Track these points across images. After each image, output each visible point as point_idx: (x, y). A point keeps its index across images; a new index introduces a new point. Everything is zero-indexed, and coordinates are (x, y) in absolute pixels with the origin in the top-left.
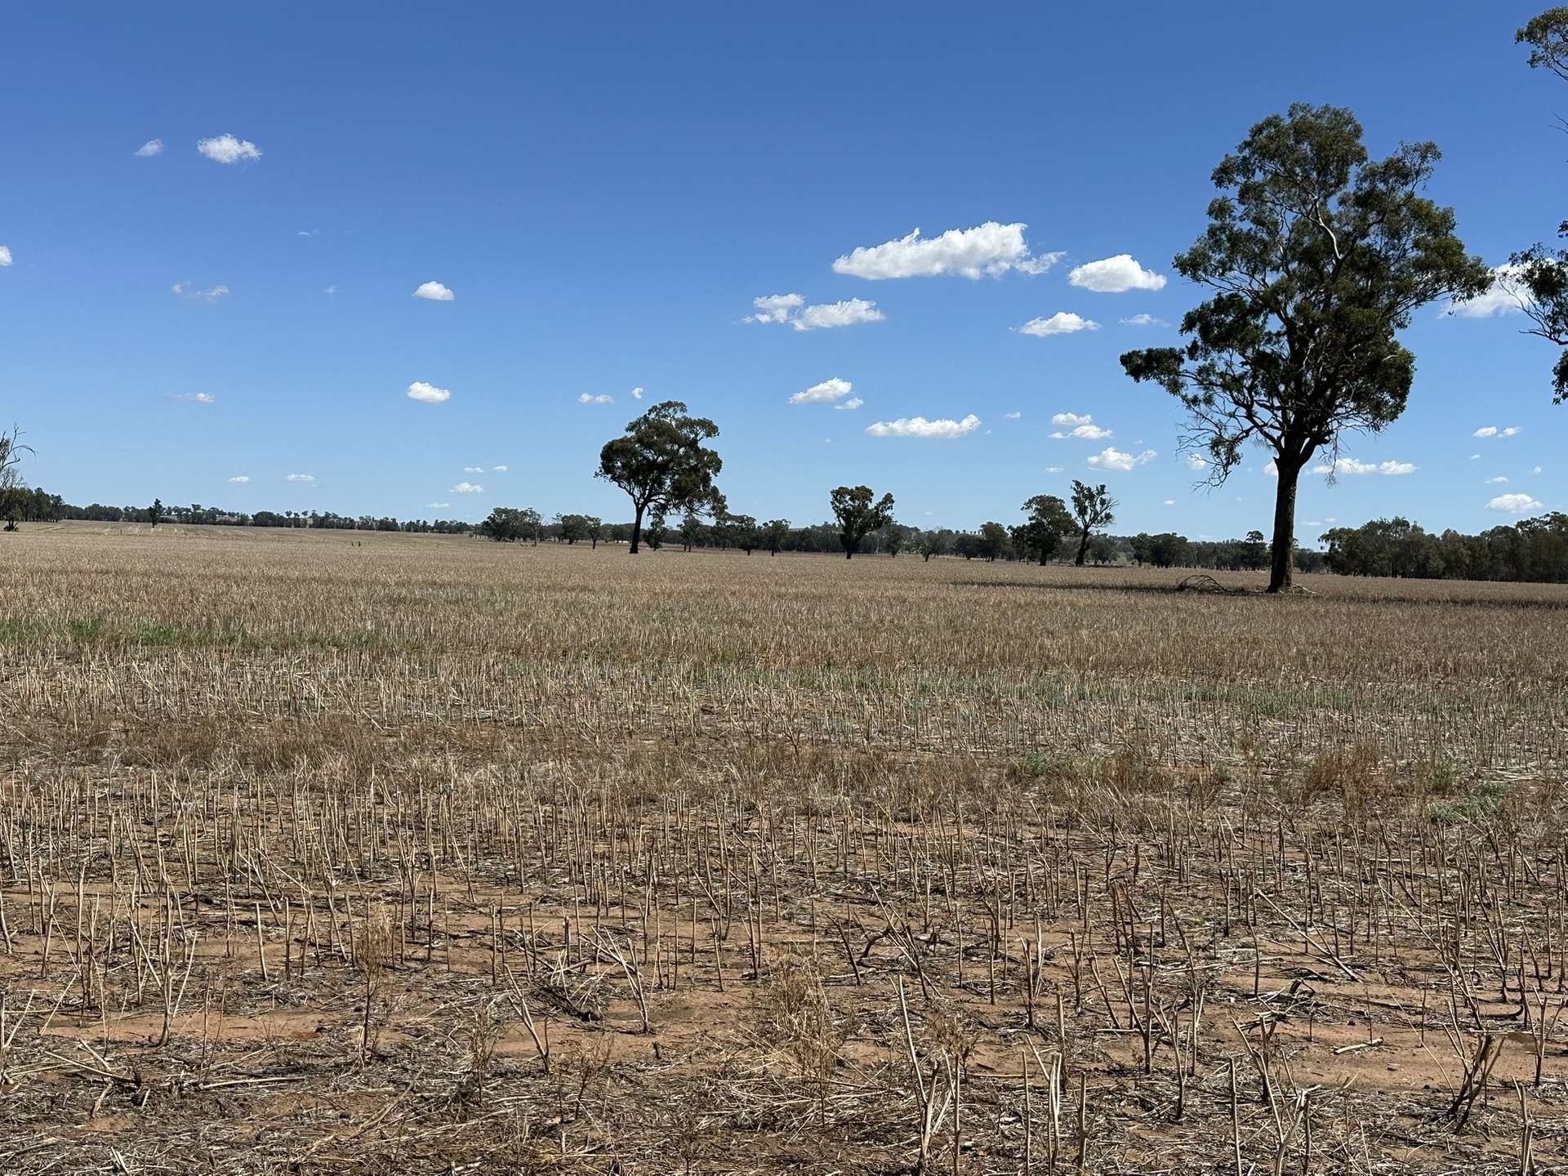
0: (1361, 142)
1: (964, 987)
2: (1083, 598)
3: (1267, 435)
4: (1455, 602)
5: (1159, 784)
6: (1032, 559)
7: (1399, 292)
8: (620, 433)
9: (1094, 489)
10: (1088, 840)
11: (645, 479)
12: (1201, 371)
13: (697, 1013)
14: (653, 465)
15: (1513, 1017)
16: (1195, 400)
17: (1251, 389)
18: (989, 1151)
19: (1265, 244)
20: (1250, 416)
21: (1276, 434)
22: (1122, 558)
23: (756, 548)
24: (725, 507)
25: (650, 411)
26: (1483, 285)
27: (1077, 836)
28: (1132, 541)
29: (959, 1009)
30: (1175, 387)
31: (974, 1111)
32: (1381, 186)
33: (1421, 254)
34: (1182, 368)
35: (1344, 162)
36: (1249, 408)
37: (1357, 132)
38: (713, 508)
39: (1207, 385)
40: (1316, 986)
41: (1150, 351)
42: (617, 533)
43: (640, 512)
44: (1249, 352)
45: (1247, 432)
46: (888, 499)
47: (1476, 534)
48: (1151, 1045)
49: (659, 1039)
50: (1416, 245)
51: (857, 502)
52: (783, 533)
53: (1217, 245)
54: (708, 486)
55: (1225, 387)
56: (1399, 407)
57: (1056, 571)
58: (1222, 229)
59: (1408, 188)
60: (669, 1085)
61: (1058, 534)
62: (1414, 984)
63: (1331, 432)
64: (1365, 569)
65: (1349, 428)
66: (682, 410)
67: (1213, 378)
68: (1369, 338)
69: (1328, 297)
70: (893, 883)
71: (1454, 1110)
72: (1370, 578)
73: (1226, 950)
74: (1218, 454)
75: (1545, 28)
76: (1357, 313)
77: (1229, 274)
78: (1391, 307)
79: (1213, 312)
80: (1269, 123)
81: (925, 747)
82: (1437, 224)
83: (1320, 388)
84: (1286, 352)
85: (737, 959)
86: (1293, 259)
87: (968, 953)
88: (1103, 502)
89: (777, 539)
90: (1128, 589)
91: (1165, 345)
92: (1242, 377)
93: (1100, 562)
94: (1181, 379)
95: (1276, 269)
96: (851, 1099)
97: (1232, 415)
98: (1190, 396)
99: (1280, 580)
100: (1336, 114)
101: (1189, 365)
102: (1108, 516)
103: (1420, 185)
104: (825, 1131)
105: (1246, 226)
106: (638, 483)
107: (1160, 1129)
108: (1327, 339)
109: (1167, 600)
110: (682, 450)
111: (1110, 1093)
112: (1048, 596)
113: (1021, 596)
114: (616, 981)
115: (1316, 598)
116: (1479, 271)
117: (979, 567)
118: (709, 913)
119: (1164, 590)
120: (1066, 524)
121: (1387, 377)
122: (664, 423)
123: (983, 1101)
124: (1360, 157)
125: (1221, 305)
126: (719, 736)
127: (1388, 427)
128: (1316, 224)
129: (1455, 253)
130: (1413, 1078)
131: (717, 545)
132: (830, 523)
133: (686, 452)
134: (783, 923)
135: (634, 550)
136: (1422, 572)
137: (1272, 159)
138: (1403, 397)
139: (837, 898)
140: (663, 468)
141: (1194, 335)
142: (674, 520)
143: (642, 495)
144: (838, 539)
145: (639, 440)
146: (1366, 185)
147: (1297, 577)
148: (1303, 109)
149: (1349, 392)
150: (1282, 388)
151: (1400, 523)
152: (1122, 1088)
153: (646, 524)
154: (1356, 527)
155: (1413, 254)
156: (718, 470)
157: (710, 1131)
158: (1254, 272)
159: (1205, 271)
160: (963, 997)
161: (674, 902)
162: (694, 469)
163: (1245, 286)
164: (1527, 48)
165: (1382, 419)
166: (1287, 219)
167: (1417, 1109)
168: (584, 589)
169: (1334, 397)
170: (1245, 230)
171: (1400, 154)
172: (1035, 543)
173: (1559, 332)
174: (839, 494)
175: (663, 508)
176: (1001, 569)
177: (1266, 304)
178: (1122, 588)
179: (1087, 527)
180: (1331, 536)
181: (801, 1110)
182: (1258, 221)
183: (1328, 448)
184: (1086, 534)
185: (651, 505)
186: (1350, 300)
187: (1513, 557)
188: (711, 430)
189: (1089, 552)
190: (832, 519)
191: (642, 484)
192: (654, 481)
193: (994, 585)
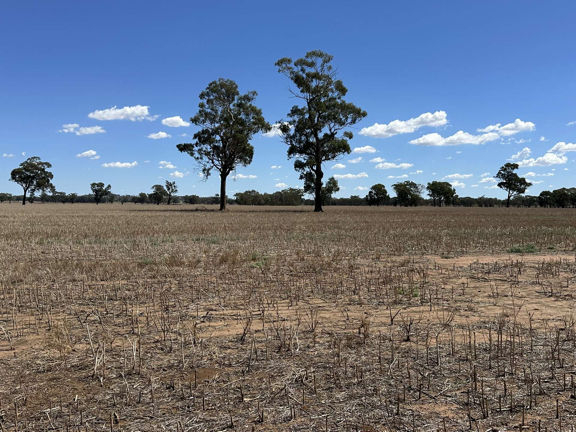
0: (238, 90)
1: (115, 325)
2: (168, 214)
3: (217, 168)
4: (266, 211)
5: (182, 264)
6: (155, 203)
7: (249, 130)
8: (18, 166)
9: (172, 183)
10: (159, 281)
11: (27, 181)
12: (199, 150)
13: (30, 342)
14: (29, 177)
15: (260, 314)
16: (198, 158)
17: (213, 155)
18: (116, 368)
19: (214, 116)
20: (213, 163)
21: (220, 167)
22: (181, 202)
23: (67, 202)
24: (55, 189)
25: (28, 160)
26: (270, 129)
27: (156, 280)
28: (184, 197)
29: (113, 331)
30: (192, 154)
31: (113, 358)
32: (243, 102)
33: (254, 120)
34: (194, 149)
35: (234, 95)
36: (212, 160)
37: (237, 87)
38: (51, 190)
39: (201, 154)
40: (214, 313)
41: (185, 144)
42: (18, 198)
43: (25, 192)
44: (212, 145)
45: (212, 167)
46: (109, 186)
47: (272, 194)
48: (166, 333)
49: (16, 351)
50: (253, 118)
51: (99, 187)
52: (75, 197)
53: (202, 115)
54: (49, 183)
55: (206, 155)
56: (251, 161)
57: (162, 206)
58: (203, 111)
59: (250, 103)
60: (18, 363)
61: (162, 196)
62: (239, 309)
63: (234, 167)
64: (245, 203)
65: (239, 166)
66: (39, 159)
67: (202, 152)
68: (242, 142)
69: (232, 131)
70: (98, 299)
71: (242, 339)
72: (246, 206)
73: (192, 306)
74: (205, 173)
75: (282, 63)
76: (239, 135)
77: (205, 123)
78: (248, 134)
79: (202, 134)
80: (213, 83)
81: (114, 259)
82: (258, 113)
83: (231, 155)
84: (221, 146)
85: (45, 325)
86: (222, 120)
87: (118, 316)
88: (174, 186)
89: (73, 199)
90: (182, 211)
91: (188, 142)
92: (210, 152)
93: (175, 204)
94: (193, 152)
95: (217, 123)
96: (76, 360)
97: (208, 162)
98: (196, 157)
99: (223, 207)
100: (231, 81)
101: (196, 148)
102: (176, 190)
103: (253, 102)
104: (67, 370)
105: (209, 110)
106: (24, 182)
107: (165, 355)
108: (232, 142)
109: (192, 213)
110: (39, 172)
111: (153, 347)
112: (158, 214)
113: (150, 214)
114: (3, 336)
115: (232, 211)
116: (268, 126)
117: (139, 206)
118: (37, 313)
119: (192, 211)
120: (164, 193)
121: (247, 153)
122: (33, 163)
123: (116, 355)
124: (238, 94)
125: (204, 132)
126: (46, 260)
127: (248, 166)
128: (227, 111)
129: (262, 121)
130: (234, 332)
131: (53, 201)
132: (91, 194)
133: (41, 173)
134: (61, 313)
135: (24, 204)
136: (259, 204)
137: (215, 92)
138: (252, 158)
139: (80, 304)
140: (33, 178)
141: (197, 140)
142: (38, 194)
143: (26, 186)
144: (93, 199)
145: (24, 169)
146: (239, 101)
147: (227, 206)
148: (222, 80)
149: (238, 156)
150: (221, 155)
151: (253, 191)
152: (156, 346)
153: (28, 195)
154: (243, 192)
155: (252, 120)
156: (52, 178)
157: (30, 374)
158: (212, 123)
159: (199, 122)
160: (116, 328)
161: (25, 311)
162: (44, 178)
163: (210, 127)
164: (277, 67)
165: (247, 163)
166: (220, 109)
167: (233, 340)
168: (5, 217)
169: (234, 158)
170: (209, 112)
171: (248, 94)
172: (155, 198)
173: (288, 142)
174: (93, 185)
175: (33, 190)
176: (146, 206)
177: (216, 132)
178: (180, 211)
179: (170, 193)
180: (237, 195)
181: (59, 365)
182: (212, 109)
183: (233, 171)
184: (170, 195)
185: (29, 189)
186: (237, 132)
187: (281, 199)
188: (49, 165)
189: (172, 200)
190: (91, 193)
191: (26, 183)
192: (30, 182)
193: (142, 211)
